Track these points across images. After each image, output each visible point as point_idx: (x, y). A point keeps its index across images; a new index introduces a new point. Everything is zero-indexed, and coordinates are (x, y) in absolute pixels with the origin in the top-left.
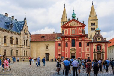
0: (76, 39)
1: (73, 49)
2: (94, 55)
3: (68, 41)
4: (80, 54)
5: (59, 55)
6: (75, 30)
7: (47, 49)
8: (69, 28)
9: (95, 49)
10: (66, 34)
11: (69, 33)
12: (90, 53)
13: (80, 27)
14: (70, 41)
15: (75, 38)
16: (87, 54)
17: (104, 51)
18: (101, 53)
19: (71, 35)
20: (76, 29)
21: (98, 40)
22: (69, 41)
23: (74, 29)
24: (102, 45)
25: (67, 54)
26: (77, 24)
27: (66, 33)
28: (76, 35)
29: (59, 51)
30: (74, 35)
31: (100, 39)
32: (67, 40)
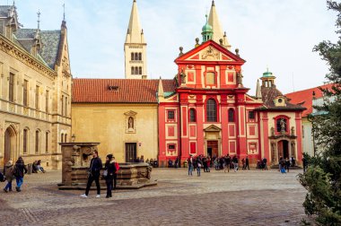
0: (219, 98)
1: (213, 127)
2: (272, 145)
3: (195, 104)
4: (232, 144)
5: (172, 147)
6: (215, 73)
7: (131, 129)
8: (198, 67)
9: (272, 128)
10: (191, 83)
11: (199, 81)
12: (259, 139)
14: (201, 104)
15: (216, 95)
16: (251, 144)
17: (295, 134)
18: (288, 140)
19: (204, 87)
21: (277, 104)
22: (199, 104)
23: (212, 69)
24: (289, 118)
25: (193, 146)
27: (190, 80)
28: (219, 87)
29: (171, 133)
30: (214, 87)
31: (283, 101)
32: (195, 101)
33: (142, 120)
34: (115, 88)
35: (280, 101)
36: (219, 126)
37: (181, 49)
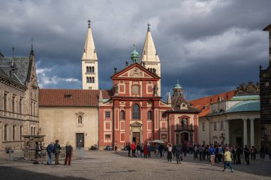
0: (141, 103)
1: (137, 123)
2: (177, 136)
3: (125, 108)
5: (108, 136)
6: (139, 86)
7: (80, 124)
8: (127, 82)
9: (177, 125)
10: (122, 93)
11: (127, 91)
12: (168, 131)
13: (149, 80)
14: (129, 108)
15: (139, 101)
16: (163, 135)
17: (193, 129)
18: (188, 132)
19: (131, 95)
20: (141, 83)
21: (182, 108)
22: (127, 107)
23: (137, 83)
24: (189, 118)
25: (123, 135)
26: (143, 75)
27: (121, 91)
28: (141, 96)
29: (108, 127)
30: (138, 96)
31: (186, 106)
32: (124, 106)
33: (87, 118)
34: (69, 96)
35: (184, 106)
36: (141, 122)
37: (115, 69)
